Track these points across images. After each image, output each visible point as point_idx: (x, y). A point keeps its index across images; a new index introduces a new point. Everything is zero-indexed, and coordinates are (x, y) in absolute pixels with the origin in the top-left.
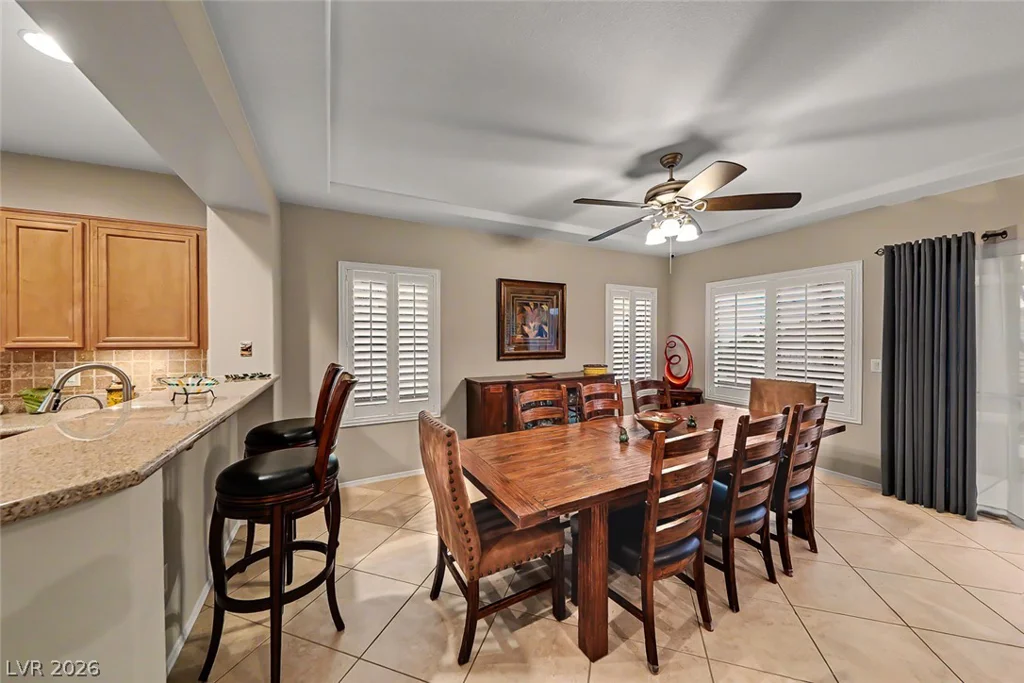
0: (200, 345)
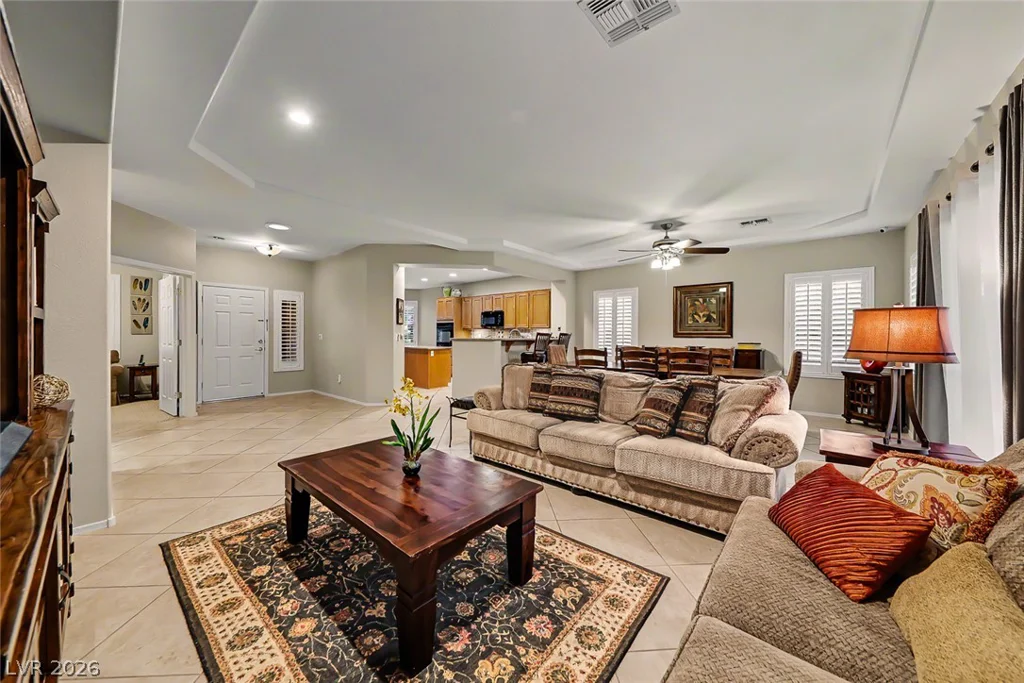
0: (550, 327)
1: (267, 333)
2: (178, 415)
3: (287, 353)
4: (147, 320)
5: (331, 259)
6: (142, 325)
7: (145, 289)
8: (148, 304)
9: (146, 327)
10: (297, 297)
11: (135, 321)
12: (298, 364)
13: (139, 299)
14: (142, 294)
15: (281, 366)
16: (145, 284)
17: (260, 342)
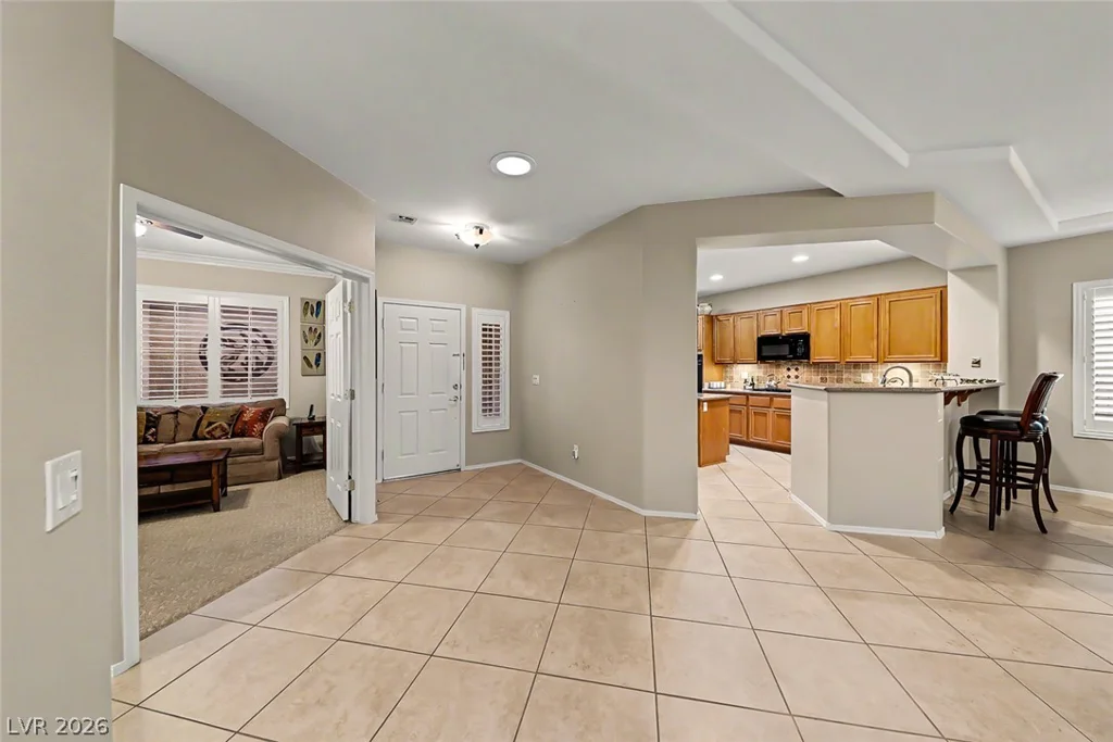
0: (942, 359)
1: (464, 373)
2: (350, 520)
3: (489, 406)
4: (319, 356)
5: (556, 252)
6: (313, 363)
7: (317, 316)
8: (320, 335)
9: (318, 365)
10: (501, 318)
11: (305, 358)
12: (502, 422)
13: (311, 328)
14: (312, 320)
15: (482, 424)
16: (315, 308)
17: (455, 387)
